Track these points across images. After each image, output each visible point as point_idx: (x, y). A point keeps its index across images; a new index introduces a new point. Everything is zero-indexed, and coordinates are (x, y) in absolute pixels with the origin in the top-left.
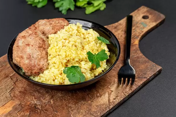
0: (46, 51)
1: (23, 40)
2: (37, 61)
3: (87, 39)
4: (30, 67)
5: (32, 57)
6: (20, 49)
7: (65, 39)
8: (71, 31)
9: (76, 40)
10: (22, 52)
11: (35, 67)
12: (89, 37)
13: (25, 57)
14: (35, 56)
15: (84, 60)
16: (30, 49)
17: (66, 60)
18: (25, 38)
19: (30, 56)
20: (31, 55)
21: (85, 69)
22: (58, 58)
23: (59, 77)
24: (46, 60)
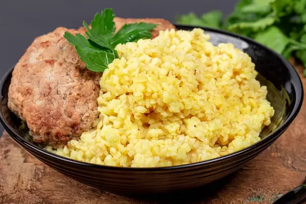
0: (96, 82)
1: (42, 50)
2: (66, 104)
3: (215, 67)
4: (46, 119)
5: (54, 91)
6: (28, 71)
7: (150, 56)
8: (175, 44)
9: (181, 61)
10: (32, 79)
11: (57, 119)
12: (220, 62)
13: (37, 90)
14: (63, 90)
15: (196, 115)
16: (53, 73)
17: (145, 107)
18: (48, 46)
19: (50, 88)
20: (52, 86)
21: (195, 138)
22: (124, 101)
23: (117, 150)
24: (91, 105)
